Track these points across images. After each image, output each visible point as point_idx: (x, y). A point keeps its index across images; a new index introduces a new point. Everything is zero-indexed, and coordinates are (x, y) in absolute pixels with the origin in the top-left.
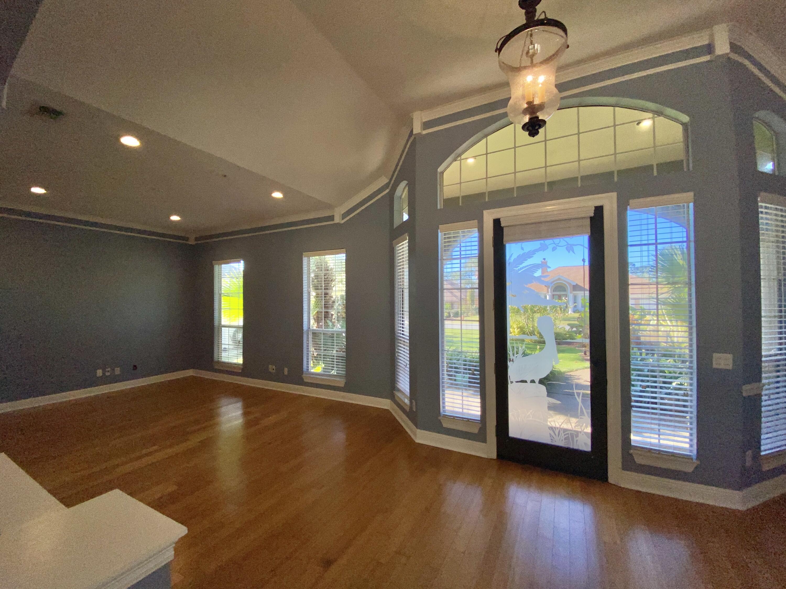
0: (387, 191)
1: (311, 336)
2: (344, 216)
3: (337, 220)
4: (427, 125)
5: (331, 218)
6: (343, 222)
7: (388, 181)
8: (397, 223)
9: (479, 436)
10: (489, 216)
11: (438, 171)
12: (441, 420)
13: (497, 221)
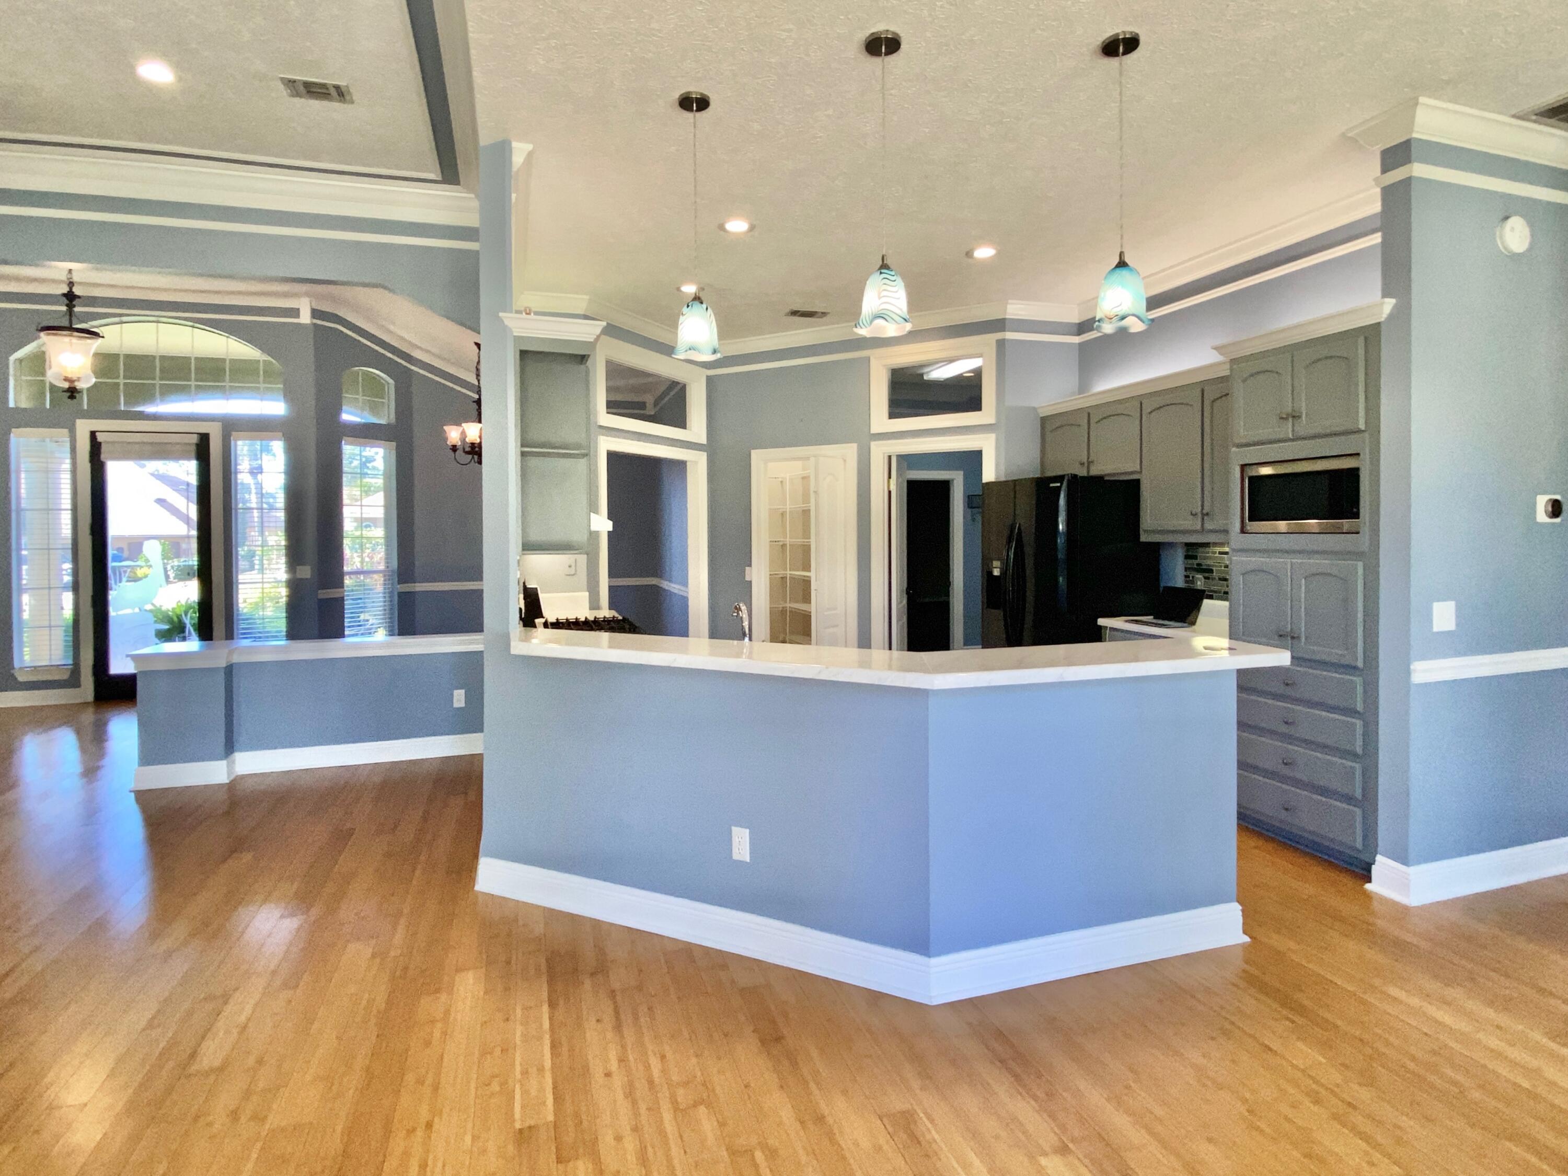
9: (73, 681)
10: (84, 427)
11: (12, 358)
12: (16, 674)
13: (93, 434)
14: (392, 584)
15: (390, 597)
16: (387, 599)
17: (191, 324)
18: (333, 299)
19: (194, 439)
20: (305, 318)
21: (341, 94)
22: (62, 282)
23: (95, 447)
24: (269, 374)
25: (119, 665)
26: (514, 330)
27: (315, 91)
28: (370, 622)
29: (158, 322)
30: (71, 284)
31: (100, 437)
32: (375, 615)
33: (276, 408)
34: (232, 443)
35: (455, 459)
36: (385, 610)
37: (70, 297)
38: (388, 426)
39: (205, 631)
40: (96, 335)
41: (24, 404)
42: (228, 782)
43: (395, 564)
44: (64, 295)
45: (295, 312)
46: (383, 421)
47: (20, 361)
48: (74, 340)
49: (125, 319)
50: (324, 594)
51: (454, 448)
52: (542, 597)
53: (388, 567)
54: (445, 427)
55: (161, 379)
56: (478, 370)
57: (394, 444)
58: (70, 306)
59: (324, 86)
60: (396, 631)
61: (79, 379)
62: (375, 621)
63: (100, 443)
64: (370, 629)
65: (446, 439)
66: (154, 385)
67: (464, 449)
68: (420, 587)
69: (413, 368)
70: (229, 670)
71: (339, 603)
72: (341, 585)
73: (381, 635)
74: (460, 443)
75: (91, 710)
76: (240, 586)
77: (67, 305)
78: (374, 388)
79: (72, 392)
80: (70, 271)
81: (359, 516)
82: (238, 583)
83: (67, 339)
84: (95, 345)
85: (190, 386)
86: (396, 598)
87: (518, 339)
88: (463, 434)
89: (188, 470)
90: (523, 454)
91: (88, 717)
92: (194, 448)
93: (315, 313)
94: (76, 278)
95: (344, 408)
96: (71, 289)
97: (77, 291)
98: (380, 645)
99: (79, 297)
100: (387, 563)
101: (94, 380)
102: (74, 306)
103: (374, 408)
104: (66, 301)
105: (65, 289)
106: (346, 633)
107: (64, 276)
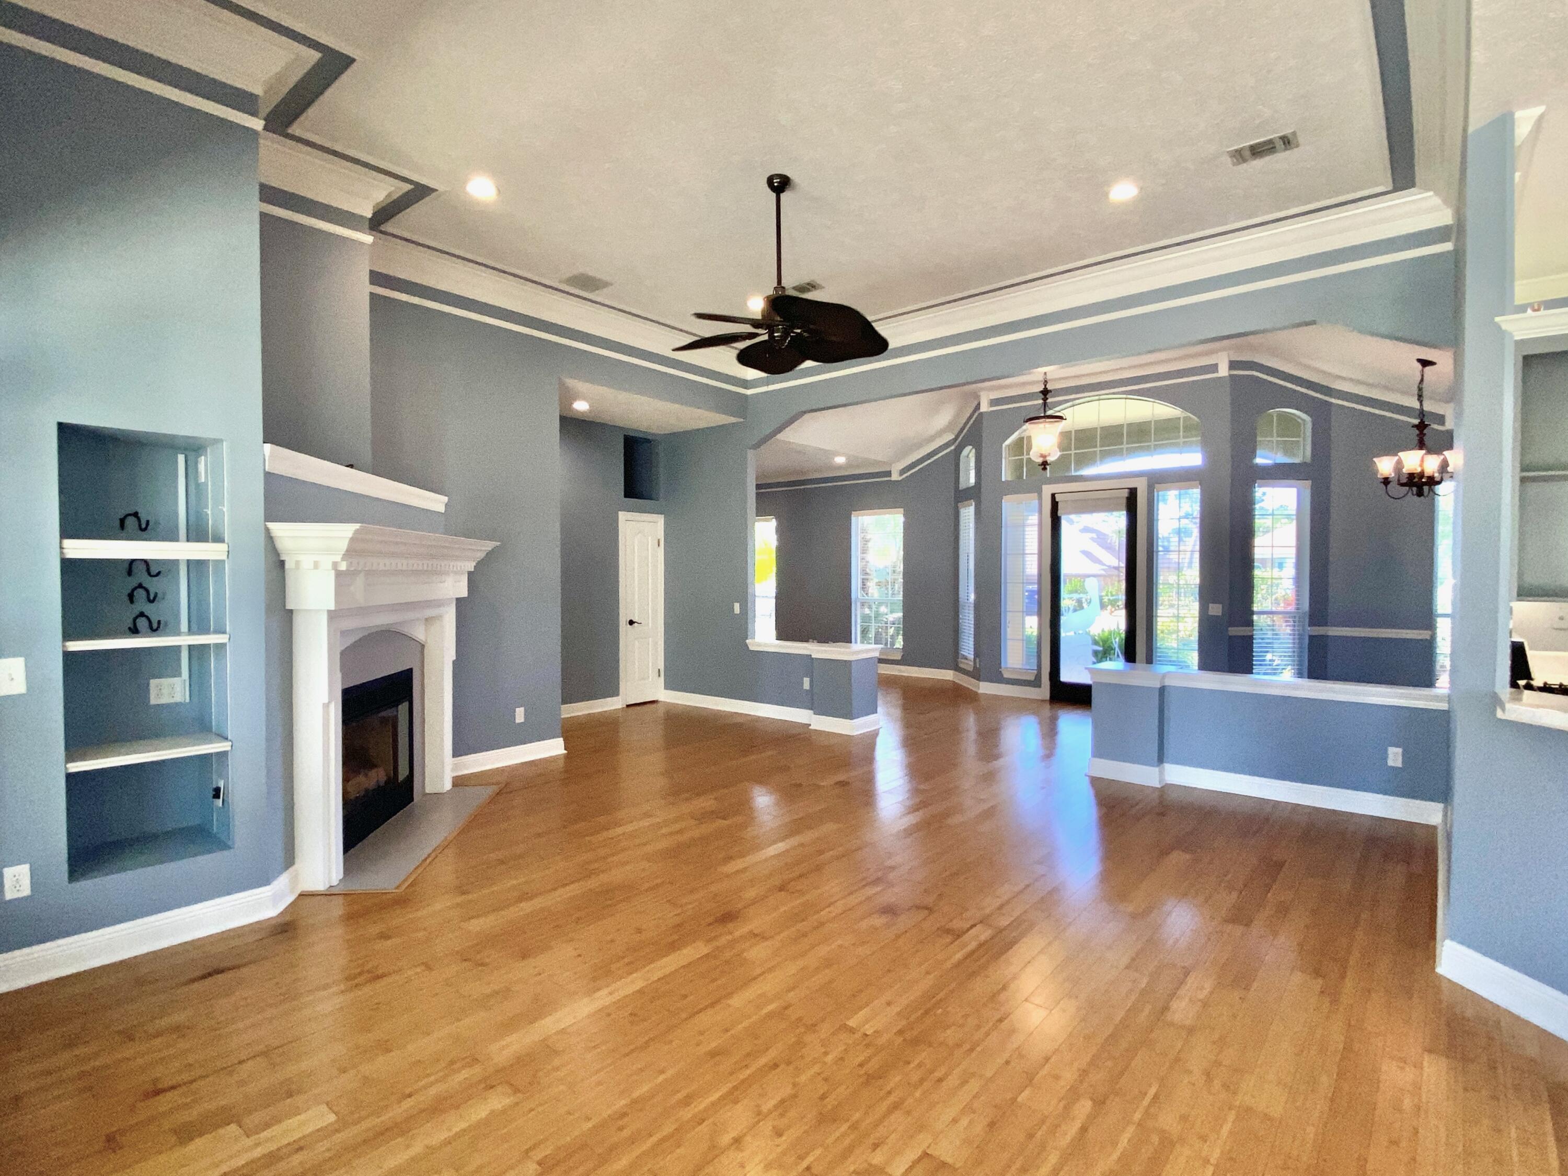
0: (953, 448)
1: (859, 604)
2: (902, 472)
3: (895, 477)
4: (994, 402)
5: (889, 474)
6: (900, 478)
7: (954, 437)
8: (962, 486)
9: (1036, 683)
10: (1048, 490)
11: (1004, 445)
12: (1003, 672)
13: (1053, 496)
14: (1303, 626)
15: (1299, 639)
16: (1297, 641)
17: (1124, 396)
18: (1253, 348)
19: (1125, 493)
20: (1223, 371)
21: (1287, 142)
22: (1038, 382)
23: (1055, 505)
24: (1189, 429)
25: (1068, 675)
26: (1515, 333)
27: (1257, 151)
28: (1275, 663)
29: (1099, 400)
30: (1046, 382)
31: (1058, 498)
32: (1281, 656)
33: (1193, 459)
34: (1156, 494)
35: (1387, 492)
36: (1294, 652)
37: (1045, 393)
38: (1304, 464)
39: (1130, 655)
40: (1061, 418)
41: (1009, 479)
42: (1159, 786)
43: (1306, 606)
44: (1041, 392)
45: (1214, 368)
46: (1297, 460)
47: (1009, 446)
48: (1047, 425)
49: (1078, 401)
50: (1235, 631)
51: (1386, 481)
52: (1530, 654)
53: (1298, 609)
54: (1374, 459)
55: (1101, 446)
56: (1420, 389)
57: (1309, 483)
58: (1045, 399)
59: (1270, 142)
60: (1306, 674)
61: (1049, 455)
62: (1279, 662)
63: (1057, 503)
64: (1275, 669)
65: (1377, 471)
66: (1095, 452)
67: (1399, 480)
68: (1334, 631)
69: (1333, 401)
70: (1162, 690)
71: (1248, 641)
72: (1250, 623)
73: (1288, 675)
74: (1393, 475)
75: (1048, 706)
76: (1159, 619)
77: (1043, 399)
78: (1289, 426)
79: (1044, 464)
80: (1045, 373)
81: (1270, 557)
82: (1157, 616)
83: (1041, 426)
84: (1060, 426)
85: (1122, 449)
86: (1307, 641)
87: (1520, 343)
88: (1399, 466)
89: (1120, 520)
90: (1523, 480)
91: (1046, 710)
92: (1124, 501)
93: (1233, 365)
94: (1048, 377)
95: (1258, 452)
96: (1045, 386)
97: (1049, 387)
98: (1287, 685)
99: (1051, 391)
100: (1298, 604)
101: (1059, 454)
102: (1047, 399)
103: (1288, 449)
104: (1043, 397)
105: (1041, 388)
106: (1254, 671)
107: (1041, 378)
